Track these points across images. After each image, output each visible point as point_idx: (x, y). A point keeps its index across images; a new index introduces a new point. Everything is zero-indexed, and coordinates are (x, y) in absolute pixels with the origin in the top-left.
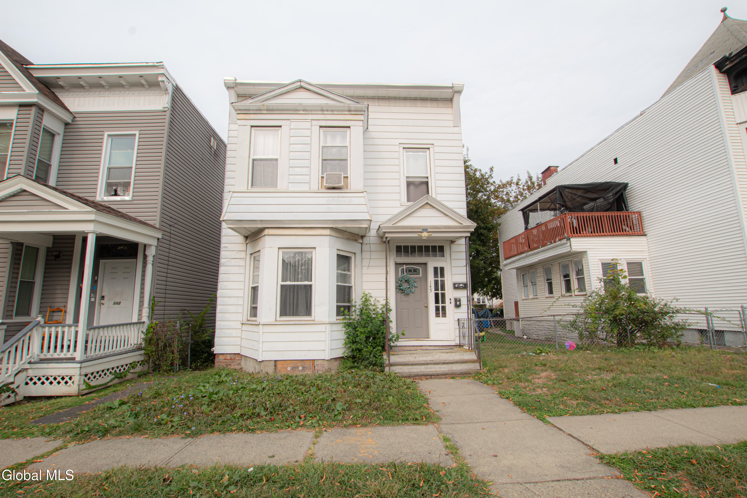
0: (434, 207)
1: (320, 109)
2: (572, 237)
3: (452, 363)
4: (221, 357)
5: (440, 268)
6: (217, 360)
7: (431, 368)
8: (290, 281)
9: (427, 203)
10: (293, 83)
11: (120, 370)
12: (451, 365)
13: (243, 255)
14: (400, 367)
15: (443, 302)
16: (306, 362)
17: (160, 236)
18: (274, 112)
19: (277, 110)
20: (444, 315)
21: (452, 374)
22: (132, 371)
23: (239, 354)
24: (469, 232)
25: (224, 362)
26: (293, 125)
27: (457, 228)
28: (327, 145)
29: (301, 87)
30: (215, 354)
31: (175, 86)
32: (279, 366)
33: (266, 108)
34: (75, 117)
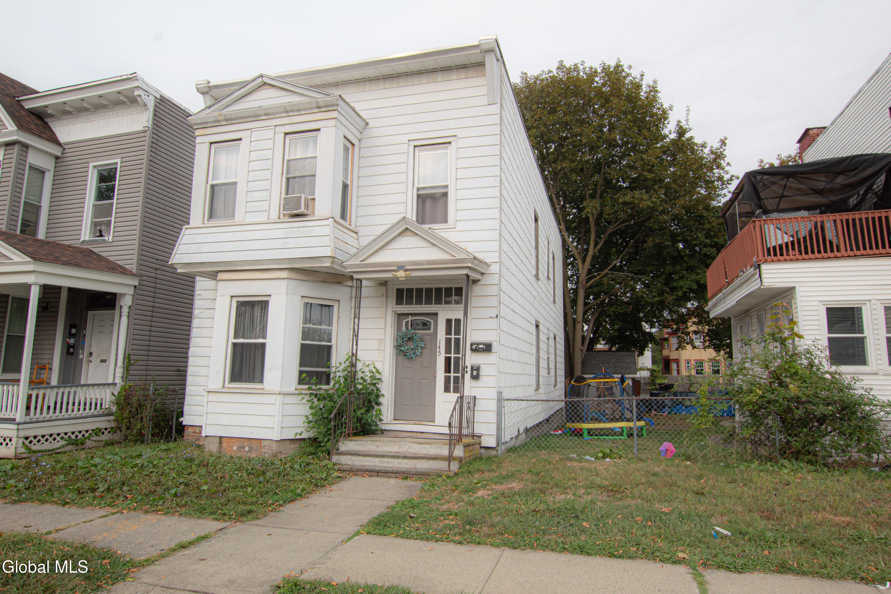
0: (417, 235)
1: (283, 110)
2: (766, 261)
3: (416, 458)
4: (190, 430)
5: (456, 320)
6: (186, 432)
7: (388, 462)
8: (244, 338)
9: (407, 229)
10: (254, 80)
11: (77, 436)
12: (415, 461)
14: (349, 457)
15: (457, 370)
16: (253, 441)
17: (137, 284)
18: (233, 122)
19: (236, 119)
20: (456, 389)
21: (404, 473)
22: (95, 438)
24: (467, 267)
25: (192, 436)
26: (256, 135)
27: (447, 264)
28: (297, 157)
29: (265, 84)
30: (185, 426)
31: (159, 97)
32: (225, 445)
33: (223, 118)
34: (64, 149)
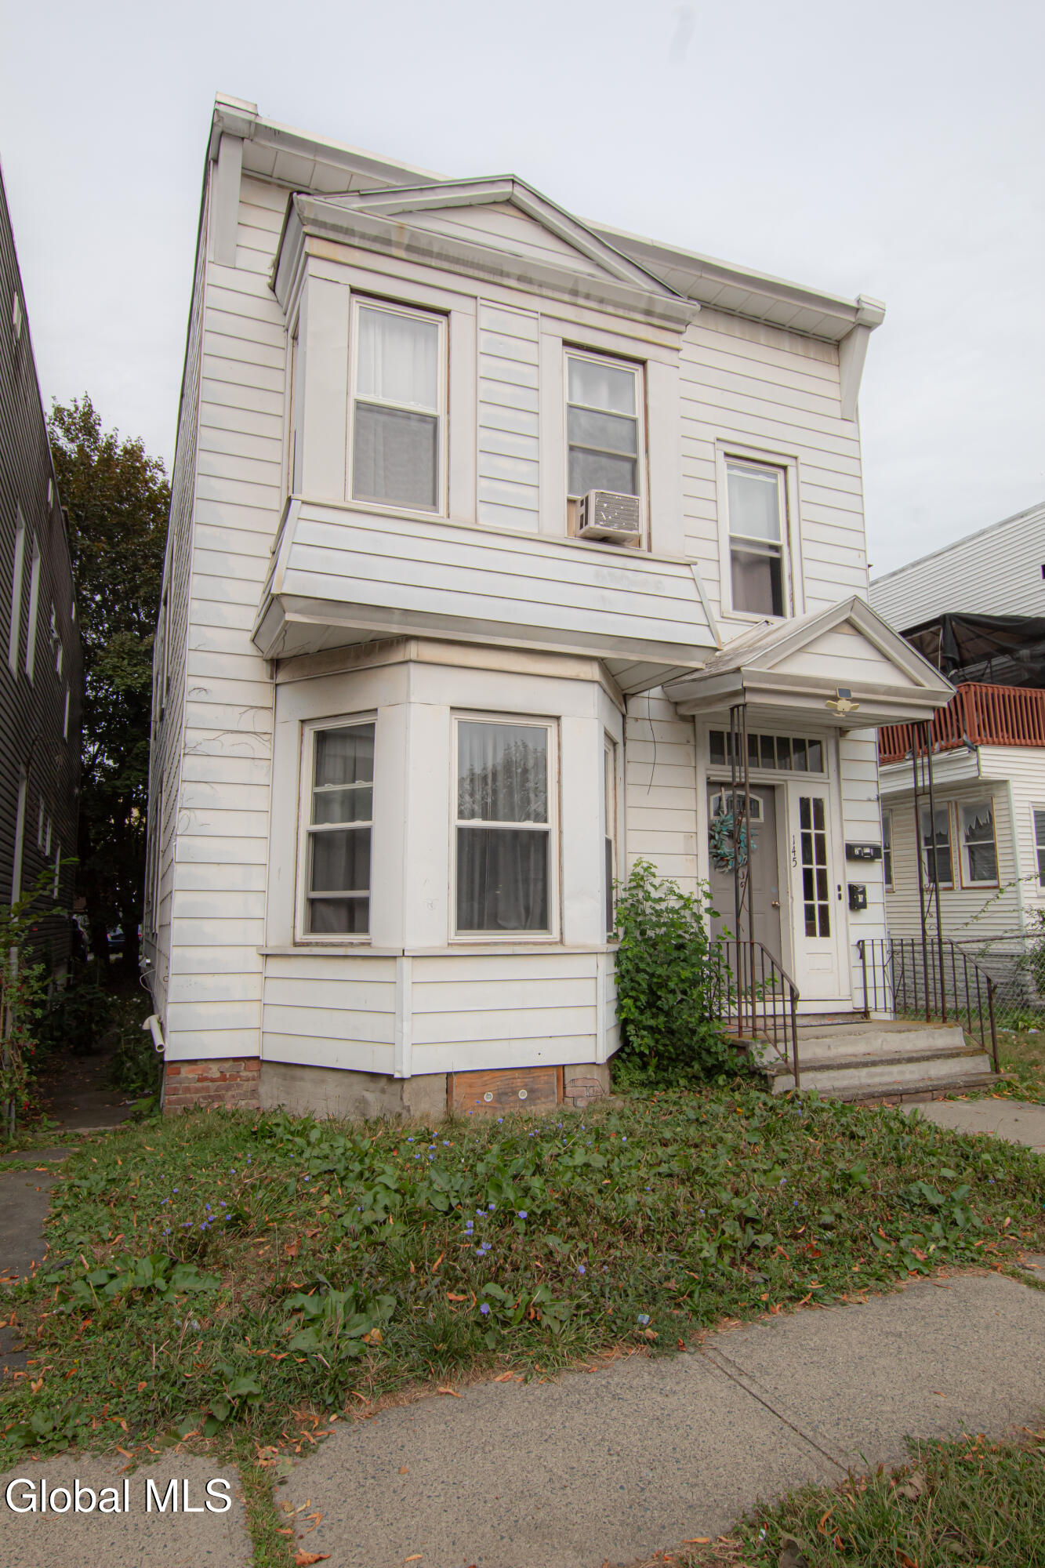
0: (860, 632)
1: (570, 286)
2: (982, 743)
3: (927, 1058)
4: (185, 1072)
5: (815, 800)
6: (169, 1082)
7: (882, 1074)
8: (483, 817)
9: (849, 620)
10: (492, 182)
12: (925, 1064)
13: (263, 722)
15: (823, 895)
16: (537, 1073)
18: (428, 261)
19: (439, 256)
20: (825, 932)
21: (946, 1087)
23: (257, 1058)
24: (934, 709)
25: (197, 1091)
26: (487, 317)
27: (913, 697)
28: (590, 406)
29: (510, 202)
32: (460, 1092)
33: (406, 241)
